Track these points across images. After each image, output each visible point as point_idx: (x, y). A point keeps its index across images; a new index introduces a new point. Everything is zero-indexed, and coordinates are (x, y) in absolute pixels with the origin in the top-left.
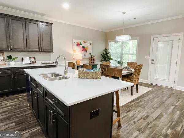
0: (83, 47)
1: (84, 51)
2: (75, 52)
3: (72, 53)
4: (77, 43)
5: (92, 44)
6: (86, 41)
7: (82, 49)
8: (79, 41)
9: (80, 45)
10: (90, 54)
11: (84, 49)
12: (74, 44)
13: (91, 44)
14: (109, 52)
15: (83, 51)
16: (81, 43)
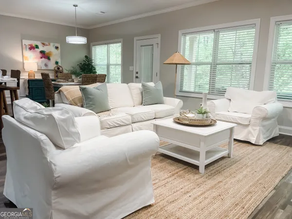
0: (42, 52)
1: (43, 59)
2: (26, 59)
3: (22, 61)
4: (30, 45)
5: (59, 48)
6: (47, 43)
7: (40, 55)
8: (34, 43)
9: (36, 49)
10: (57, 63)
11: (44, 55)
12: (24, 46)
13: (57, 48)
14: (93, 61)
15: (41, 58)
16: (37, 45)
